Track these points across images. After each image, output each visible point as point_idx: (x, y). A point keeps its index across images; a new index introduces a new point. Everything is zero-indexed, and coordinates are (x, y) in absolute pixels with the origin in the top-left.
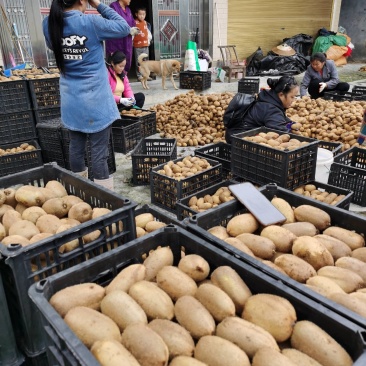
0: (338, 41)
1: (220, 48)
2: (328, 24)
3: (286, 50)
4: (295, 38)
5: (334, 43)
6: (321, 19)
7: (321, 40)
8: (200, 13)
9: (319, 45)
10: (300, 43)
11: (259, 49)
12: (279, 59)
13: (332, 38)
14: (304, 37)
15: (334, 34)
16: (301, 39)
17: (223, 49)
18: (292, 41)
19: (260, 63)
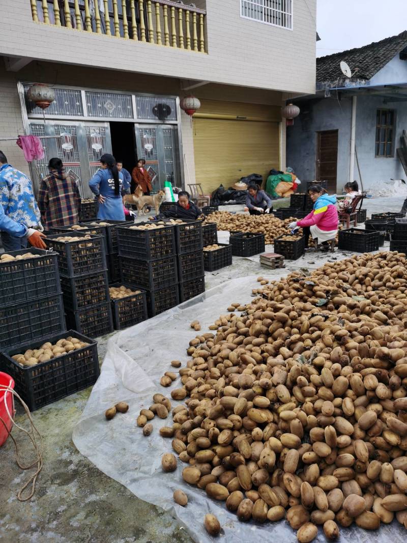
0: (285, 178)
1: (189, 185)
2: (278, 165)
3: (242, 186)
4: (249, 177)
5: (282, 180)
6: (271, 162)
7: (272, 178)
8: (173, 162)
9: (270, 182)
10: (253, 180)
11: (221, 186)
12: (236, 193)
13: (280, 176)
14: (256, 175)
15: (282, 173)
16: (253, 178)
17: (192, 187)
18: (247, 179)
19: (222, 196)
